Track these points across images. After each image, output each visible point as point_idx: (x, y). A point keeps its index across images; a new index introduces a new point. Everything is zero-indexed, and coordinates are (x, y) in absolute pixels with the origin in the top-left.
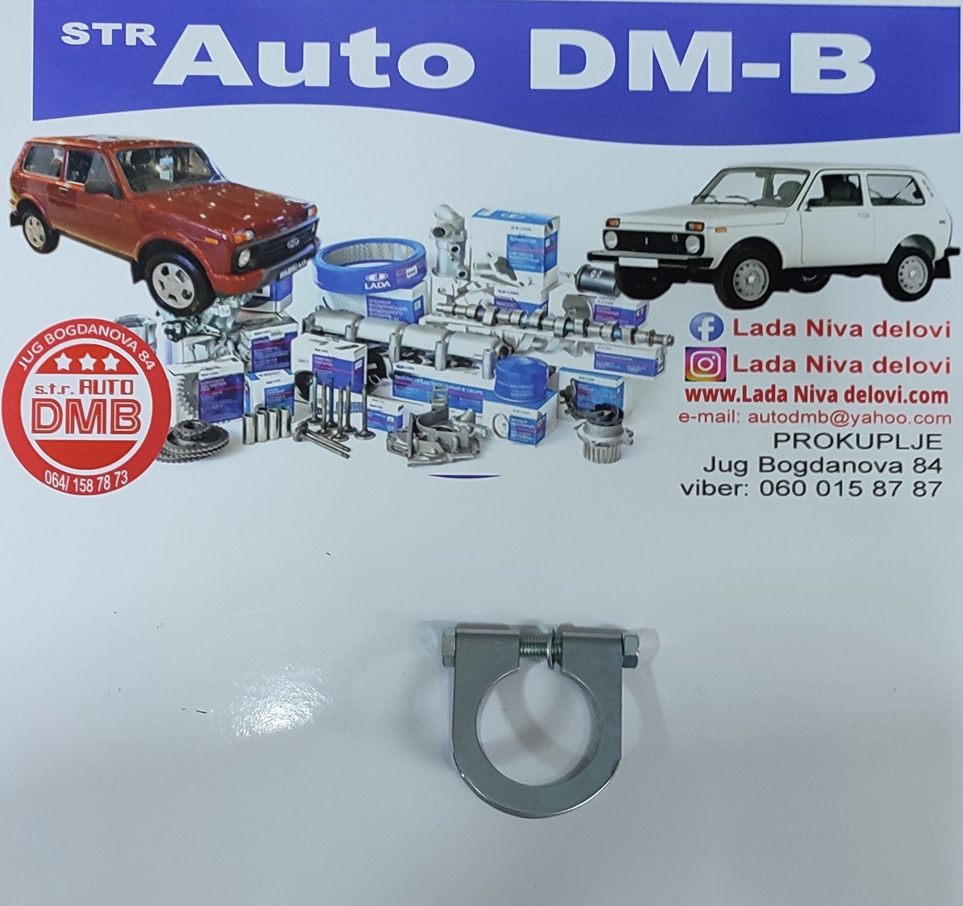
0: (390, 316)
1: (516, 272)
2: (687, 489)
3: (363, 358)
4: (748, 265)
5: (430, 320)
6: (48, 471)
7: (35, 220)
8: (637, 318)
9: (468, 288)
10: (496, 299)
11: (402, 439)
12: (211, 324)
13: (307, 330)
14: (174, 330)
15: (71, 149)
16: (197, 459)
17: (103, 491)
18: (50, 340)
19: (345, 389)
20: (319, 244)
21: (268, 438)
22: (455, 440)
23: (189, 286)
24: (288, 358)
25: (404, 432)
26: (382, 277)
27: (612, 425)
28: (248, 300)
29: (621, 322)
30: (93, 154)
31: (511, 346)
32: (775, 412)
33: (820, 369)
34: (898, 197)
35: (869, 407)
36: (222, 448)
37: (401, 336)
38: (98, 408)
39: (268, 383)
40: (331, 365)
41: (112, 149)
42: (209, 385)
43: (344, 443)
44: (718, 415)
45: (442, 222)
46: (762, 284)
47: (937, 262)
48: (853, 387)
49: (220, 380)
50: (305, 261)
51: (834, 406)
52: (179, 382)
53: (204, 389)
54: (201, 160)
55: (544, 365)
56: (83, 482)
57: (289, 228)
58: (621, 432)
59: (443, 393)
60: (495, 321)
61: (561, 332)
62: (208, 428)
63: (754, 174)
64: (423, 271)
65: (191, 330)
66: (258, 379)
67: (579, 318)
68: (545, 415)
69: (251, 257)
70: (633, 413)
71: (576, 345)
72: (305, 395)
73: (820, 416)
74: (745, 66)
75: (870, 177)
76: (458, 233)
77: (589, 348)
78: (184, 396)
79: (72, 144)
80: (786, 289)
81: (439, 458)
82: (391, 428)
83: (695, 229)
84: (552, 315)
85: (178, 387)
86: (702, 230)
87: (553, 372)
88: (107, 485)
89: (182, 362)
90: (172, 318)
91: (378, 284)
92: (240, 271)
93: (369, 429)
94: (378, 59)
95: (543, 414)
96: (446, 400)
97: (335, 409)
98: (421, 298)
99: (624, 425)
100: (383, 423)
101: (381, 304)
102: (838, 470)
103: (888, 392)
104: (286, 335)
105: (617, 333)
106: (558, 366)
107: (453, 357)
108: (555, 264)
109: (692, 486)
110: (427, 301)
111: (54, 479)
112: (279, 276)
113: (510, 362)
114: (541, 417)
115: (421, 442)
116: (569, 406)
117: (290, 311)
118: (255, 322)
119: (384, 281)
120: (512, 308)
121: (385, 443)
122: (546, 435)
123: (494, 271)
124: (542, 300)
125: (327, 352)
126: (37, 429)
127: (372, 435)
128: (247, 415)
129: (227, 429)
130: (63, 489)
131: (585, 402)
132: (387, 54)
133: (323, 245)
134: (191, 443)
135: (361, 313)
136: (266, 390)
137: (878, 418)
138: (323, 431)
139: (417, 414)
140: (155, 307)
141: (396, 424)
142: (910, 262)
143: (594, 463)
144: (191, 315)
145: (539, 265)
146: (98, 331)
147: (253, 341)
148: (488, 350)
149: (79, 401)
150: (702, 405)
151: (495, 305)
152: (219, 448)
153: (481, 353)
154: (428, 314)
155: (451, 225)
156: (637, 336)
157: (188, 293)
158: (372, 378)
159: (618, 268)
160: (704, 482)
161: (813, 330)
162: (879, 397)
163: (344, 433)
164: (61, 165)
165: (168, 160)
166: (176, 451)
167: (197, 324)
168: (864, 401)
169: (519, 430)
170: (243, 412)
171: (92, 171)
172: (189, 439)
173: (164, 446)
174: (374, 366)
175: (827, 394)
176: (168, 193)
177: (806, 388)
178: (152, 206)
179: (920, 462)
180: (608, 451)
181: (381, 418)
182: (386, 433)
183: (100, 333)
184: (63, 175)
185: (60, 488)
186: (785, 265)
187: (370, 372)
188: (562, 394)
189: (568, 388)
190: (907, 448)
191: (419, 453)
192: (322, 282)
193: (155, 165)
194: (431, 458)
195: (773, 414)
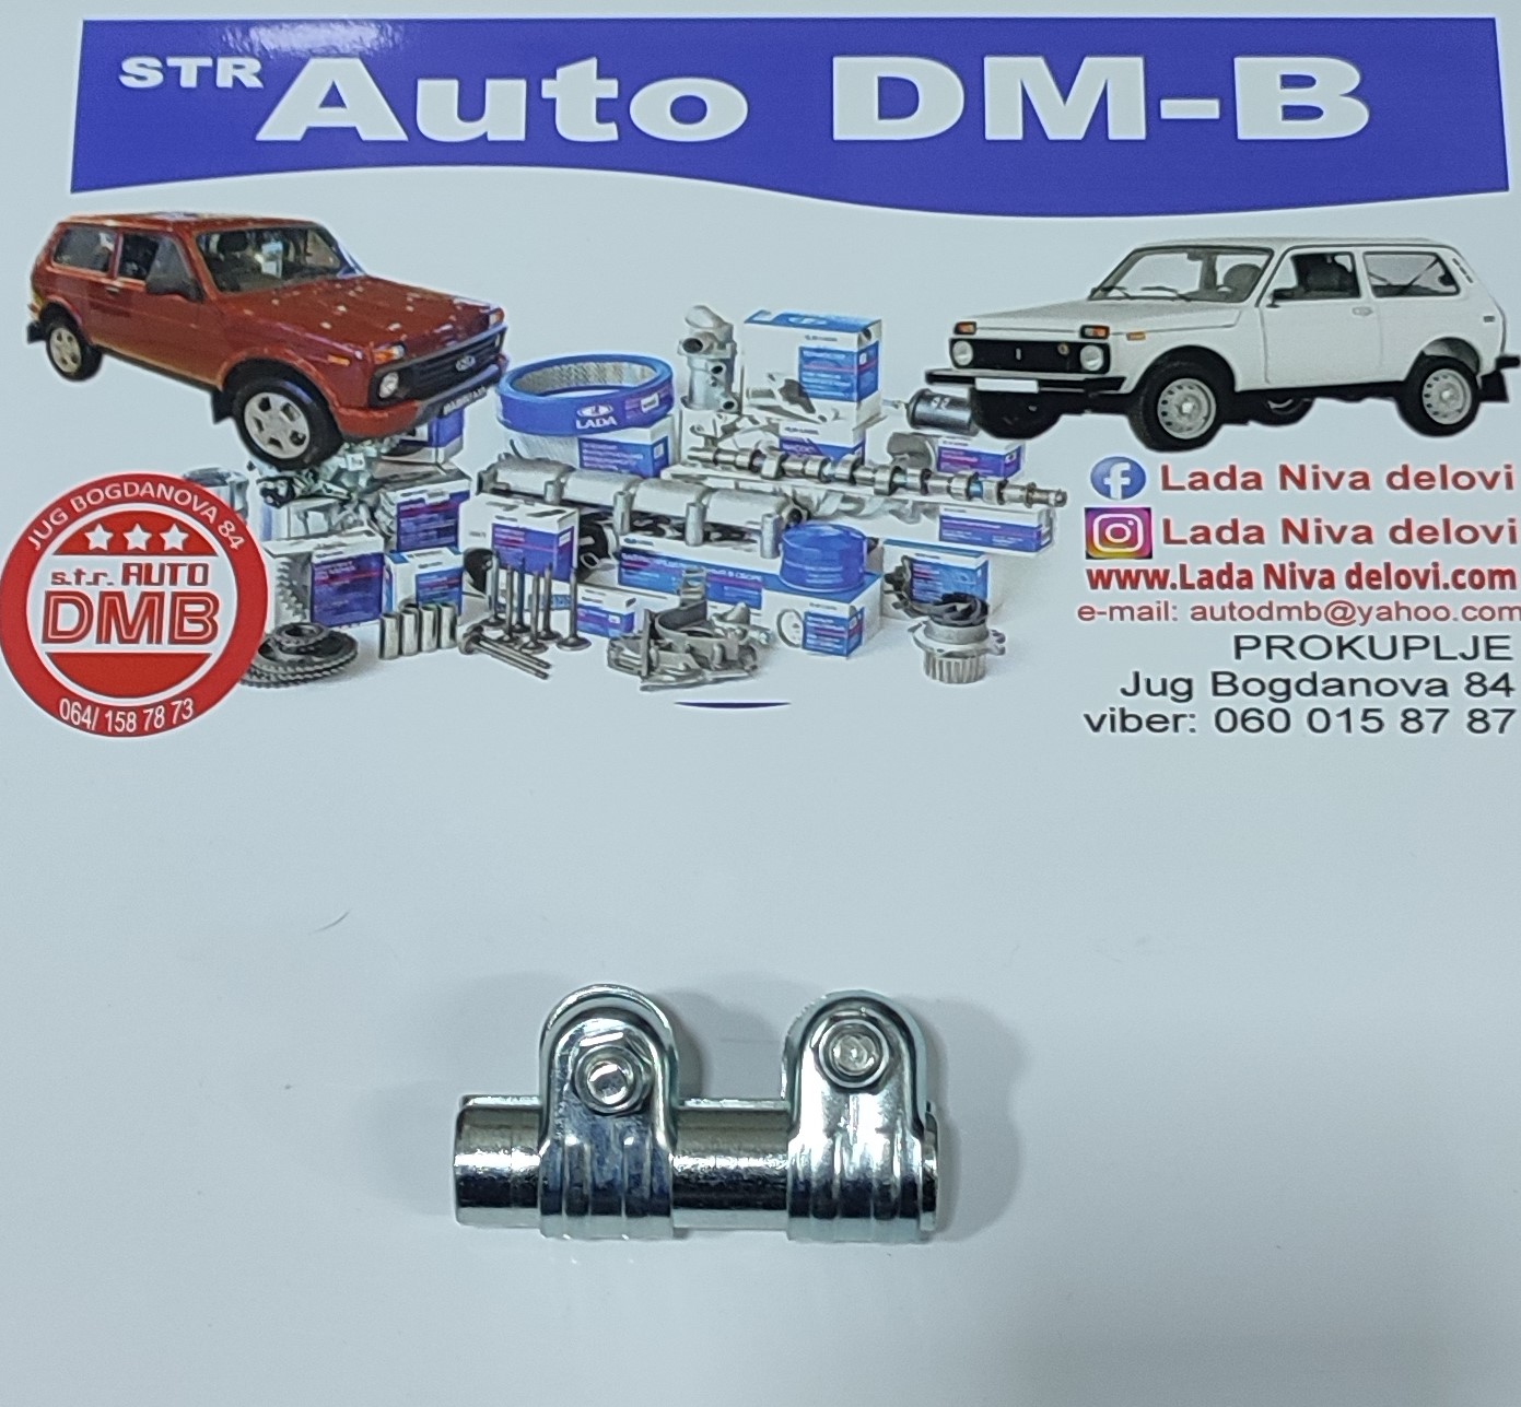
0: (615, 468)
1: (814, 402)
2: (1096, 721)
3: (572, 530)
4: (1180, 387)
5: (678, 473)
6: (64, 700)
7: (65, 333)
8: (1007, 465)
9: (739, 425)
10: (783, 441)
11: (633, 650)
12: (335, 480)
13: (484, 488)
14: (276, 490)
15: (127, 232)
16: (305, 681)
17: (153, 731)
18: (80, 506)
19: (544, 576)
20: (506, 365)
21: (419, 649)
22: (717, 649)
23: (301, 425)
24: (454, 530)
25: (636, 638)
26: (603, 410)
27: (971, 625)
28: (394, 446)
29: (980, 471)
30: (161, 239)
31: (805, 508)
32: (1235, 604)
33: (1304, 538)
34: (1415, 284)
35: (1388, 596)
36: (347, 665)
37: (632, 497)
38: (151, 604)
39: (422, 567)
40: (521, 539)
41: (189, 232)
42: (327, 570)
43: (540, 656)
44: (1140, 609)
45: (699, 330)
46: (1205, 413)
47: (1485, 378)
48: (1359, 565)
49: (345, 564)
50: (483, 388)
51: (1329, 596)
52: (282, 567)
53: (321, 576)
54: (324, 245)
55: (859, 537)
56: (121, 716)
57: (460, 341)
58: (983, 636)
59: (697, 579)
60: (781, 473)
61: (885, 488)
62: (324, 635)
63: (1185, 255)
64: (667, 401)
65: (303, 491)
66: (405, 561)
67: (912, 466)
68: (862, 611)
69: (401, 383)
70: (1004, 607)
71: (909, 506)
72: (480, 584)
73: (1308, 609)
74: (1165, 104)
75: (1368, 257)
76: (722, 346)
77: (930, 511)
78: (289, 588)
79: (129, 224)
80: (1243, 421)
81: (689, 678)
82: (614, 632)
83: (1097, 336)
84: (871, 462)
85: (279, 574)
86: (1106, 337)
87: (874, 547)
88: (159, 721)
89: (286, 536)
90: (273, 472)
91: (598, 421)
92: (382, 403)
93: (581, 634)
94: (600, 101)
95: (858, 608)
96: (703, 591)
97: (526, 606)
98: (665, 441)
99: (990, 625)
100: (602, 626)
101: (601, 450)
102: (1341, 692)
103: (1416, 572)
104: (452, 496)
105: (974, 488)
106: (882, 536)
107: (715, 525)
108: (875, 389)
109: (1103, 717)
110: (674, 443)
111: (74, 711)
112: (442, 411)
113: (805, 533)
114: (855, 613)
115: (662, 653)
116: (901, 597)
117: (457, 462)
118: (403, 478)
119: (606, 417)
120: (807, 453)
121: (606, 655)
122: (864, 640)
123: (779, 401)
124: (854, 441)
125: (514, 520)
126: (50, 636)
127: (585, 643)
128: (387, 615)
129: (354, 636)
130: (88, 727)
131: (925, 590)
132: (614, 94)
133: (512, 366)
134: (297, 657)
135: (571, 464)
136: (418, 577)
137: (1404, 613)
138: (507, 638)
139: (656, 611)
140: (247, 456)
141: (623, 627)
142: (1442, 379)
143: (941, 684)
144: (304, 468)
145: (848, 390)
146: (156, 492)
147: (400, 505)
148: (769, 516)
149: (121, 595)
150: (1115, 594)
151: (781, 449)
152: (341, 664)
153: (759, 520)
154: (674, 463)
155: (711, 335)
156: (1007, 492)
157: (300, 436)
158: (586, 559)
159: (975, 394)
160: (1123, 710)
161: (1289, 482)
162: (1403, 579)
163: (539, 641)
164: (111, 254)
165: (275, 246)
166: (272, 669)
167: (312, 481)
168: (1378, 587)
169: (821, 633)
170: (380, 610)
171: (157, 264)
172: (293, 650)
173: (253, 662)
174: (589, 541)
175: (1318, 576)
176: (274, 293)
177: (1282, 567)
178: (248, 312)
179: (1476, 678)
180: (964, 664)
181: (599, 618)
182: (606, 641)
183: (159, 495)
184: (113, 271)
185: (83, 727)
186: (1240, 387)
187: (582, 550)
188: (889, 578)
189: (900, 570)
190: (1455, 658)
191: (658, 670)
192: (510, 419)
193: (254, 254)
194: (678, 677)
195: (1232, 607)
